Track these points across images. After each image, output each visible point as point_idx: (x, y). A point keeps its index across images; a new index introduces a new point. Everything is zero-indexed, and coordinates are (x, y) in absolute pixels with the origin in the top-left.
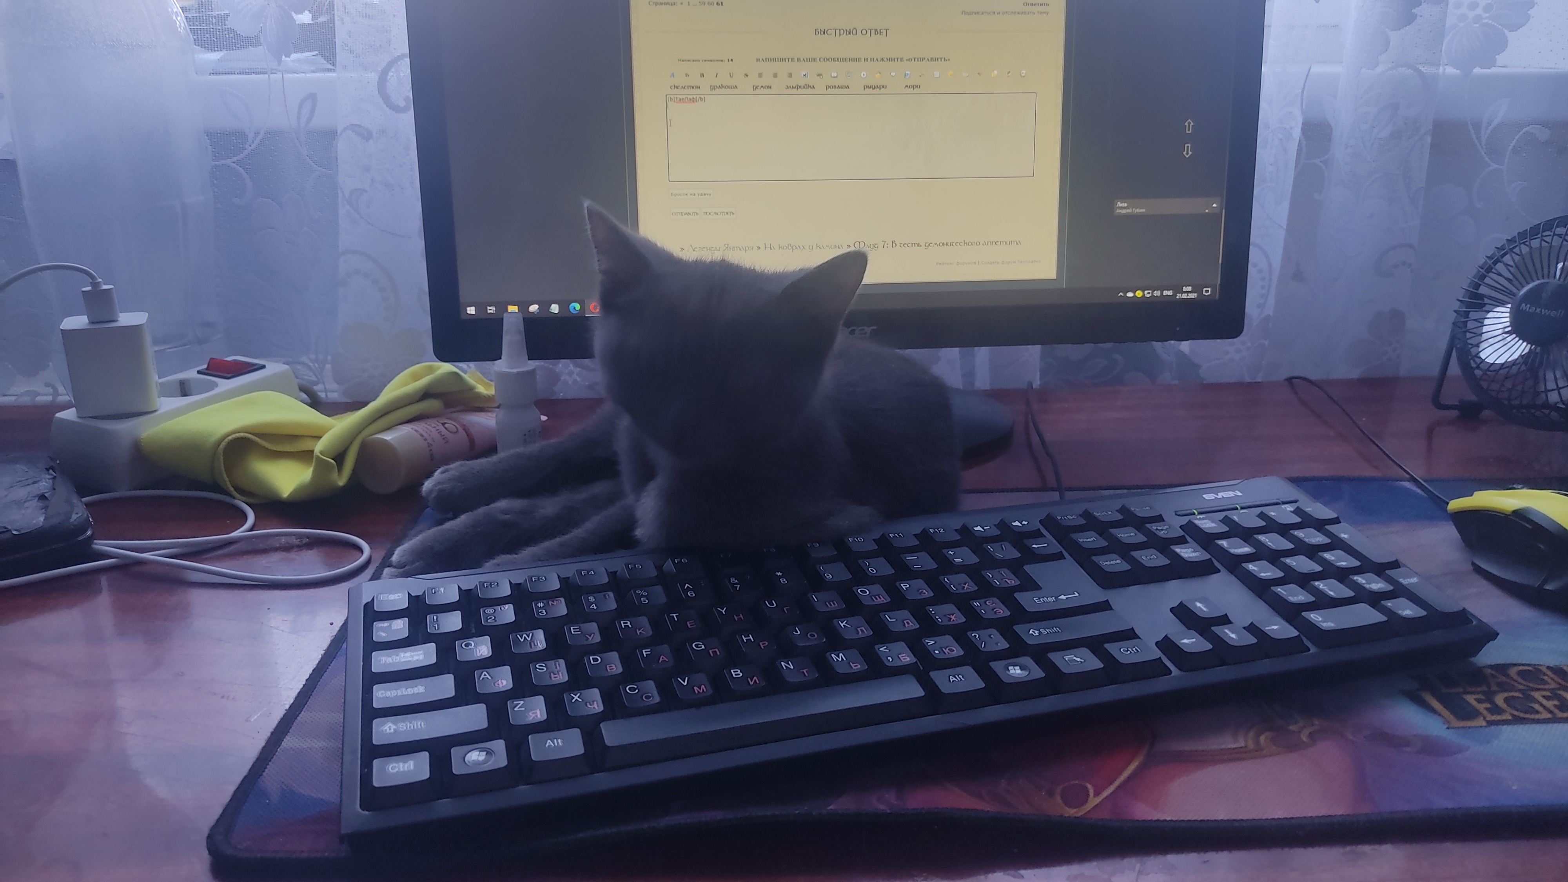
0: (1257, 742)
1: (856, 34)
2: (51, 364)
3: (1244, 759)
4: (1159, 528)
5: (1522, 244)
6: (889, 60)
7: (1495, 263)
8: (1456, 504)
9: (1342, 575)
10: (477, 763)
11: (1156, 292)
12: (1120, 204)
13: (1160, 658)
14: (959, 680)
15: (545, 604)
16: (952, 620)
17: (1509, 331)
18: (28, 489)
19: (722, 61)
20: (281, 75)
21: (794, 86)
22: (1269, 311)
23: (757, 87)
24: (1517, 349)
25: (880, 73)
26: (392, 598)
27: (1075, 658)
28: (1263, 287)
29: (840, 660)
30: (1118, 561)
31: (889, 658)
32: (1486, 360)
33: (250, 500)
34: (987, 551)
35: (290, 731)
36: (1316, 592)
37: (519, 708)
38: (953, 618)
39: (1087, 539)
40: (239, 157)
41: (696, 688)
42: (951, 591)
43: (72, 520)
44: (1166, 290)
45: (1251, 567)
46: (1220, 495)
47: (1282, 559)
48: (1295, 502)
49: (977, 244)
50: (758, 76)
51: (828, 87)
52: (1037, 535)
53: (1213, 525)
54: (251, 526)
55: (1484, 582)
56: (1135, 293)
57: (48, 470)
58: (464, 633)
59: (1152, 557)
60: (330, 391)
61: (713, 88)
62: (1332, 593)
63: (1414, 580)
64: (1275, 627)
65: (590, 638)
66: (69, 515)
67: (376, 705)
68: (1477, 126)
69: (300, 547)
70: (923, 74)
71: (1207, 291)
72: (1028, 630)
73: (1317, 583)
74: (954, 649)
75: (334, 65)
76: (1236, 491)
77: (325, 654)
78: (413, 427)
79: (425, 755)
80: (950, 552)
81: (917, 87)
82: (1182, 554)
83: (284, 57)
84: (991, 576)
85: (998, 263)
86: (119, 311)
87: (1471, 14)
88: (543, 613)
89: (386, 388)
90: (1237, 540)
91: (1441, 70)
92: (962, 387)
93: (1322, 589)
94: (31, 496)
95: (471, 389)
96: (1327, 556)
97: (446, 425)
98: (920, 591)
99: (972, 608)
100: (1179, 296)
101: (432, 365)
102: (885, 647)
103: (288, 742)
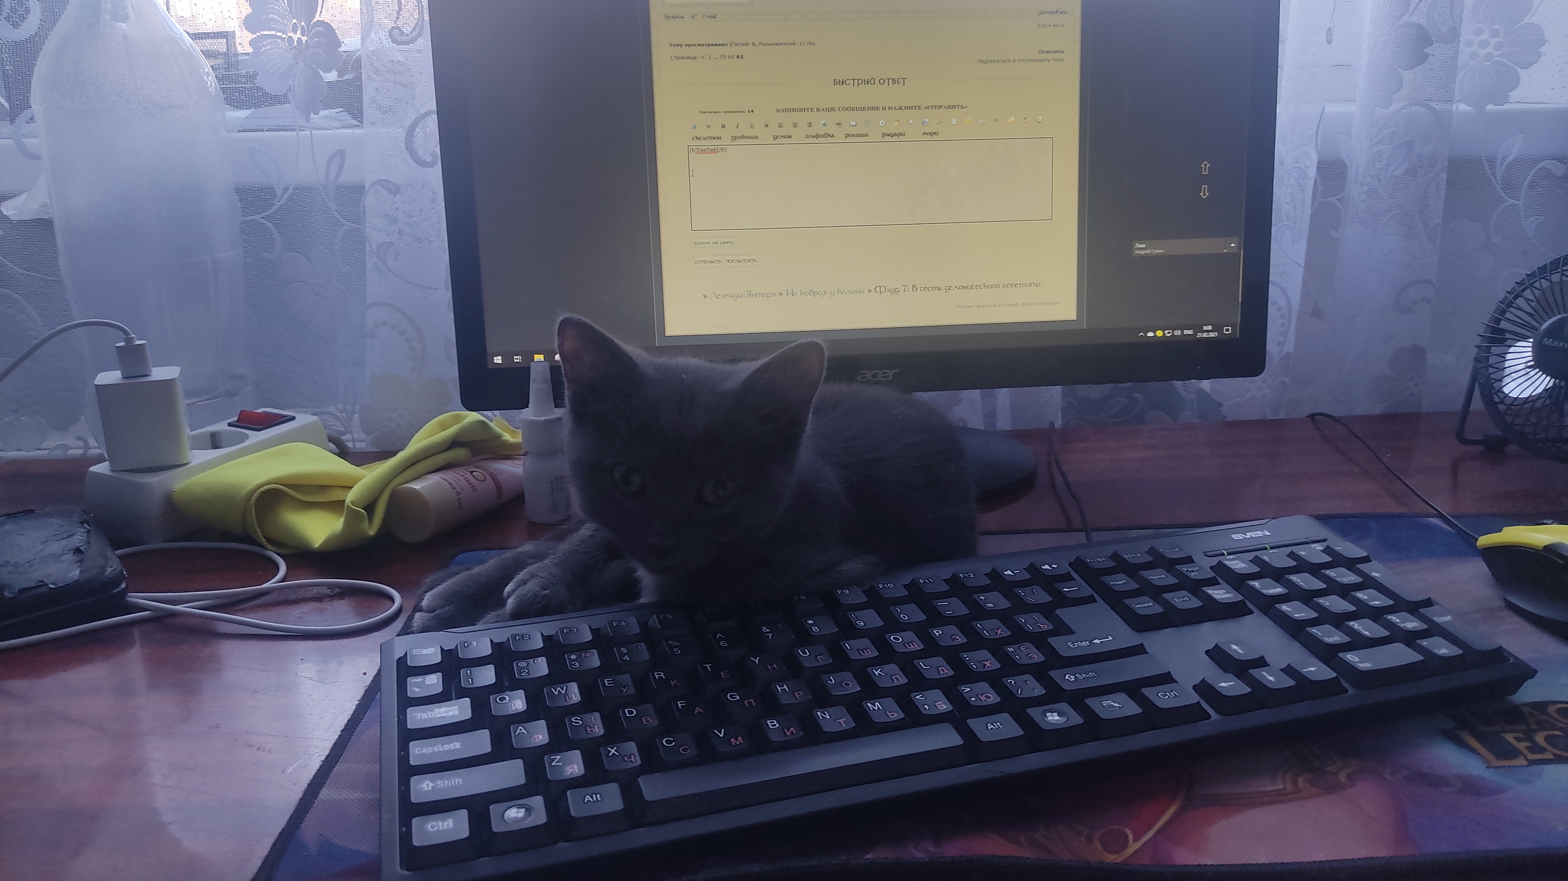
0: (1295, 783)
1: (874, 84)
2: (82, 417)
3: (1282, 802)
4: (1190, 570)
5: (1542, 278)
6: (907, 108)
7: (1516, 298)
8: (1485, 540)
9: (1376, 615)
10: (516, 820)
11: (1176, 331)
12: (1138, 245)
13: (1199, 702)
14: (998, 727)
15: (577, 657)
16: (987, 666)
17: (1532, 365)
18: (64, 542)
19: (743, 112)
20: (310, 132)
21: (814, 136)
22: (1290, 348)
23: (777, 137)
24: (1540, 383)
25: (898, 122)
26: (425, 653)
27: (1112, 703)
28: (1283, 325)
29: (876, 708)
30: (1151, 604)
31: (926, 706)
32: (1510, 395)
33: (280, 551)
34: (1018, 596)
35: (327, 782)
36: (1351, 632)
37: (556, 763)
38: (988, 664)
39: (1118, 581)
40: (268, 213)
41: (732, 740)
42: (985, 636)
43: (106, 574)
44: (1186, 329)
45: (1284, 607)
46: (1249, 535)
47: (1315, 599)
48: (1325, 540)
49: (997, 286)
50: (778, 126)
51: (848, 135)
52: (1067, 578)
53: (1243, 565)
54: (283, 576)
55: (1517, 619)
56: (1155, 332)
57: (82, 523)
58: (498, 688)
59: (1184, 599)
60: (358, 441)
61: (734, 138)
62: (1367, 633)
63: (1448, 618)
64: (1313, 669)
65: (625, 690)
66: (104, 569)
67: (413, 762)
68: (1491, 161)
69: (333, 597)
70: (941, 122)
71: (1227, 330)
72: (1064, 675)
73: (1351, 623)
74: (990, 695)
75: (362, 122)
76: (1264, 531)
77: (359, 704)
78: (442, 476)
79: (463, 814)
80: (981, 597)
81: (935, 134)
82: (1215, 596)
83: (312, 114)
84: (1024, 621)
85: (1019, 305)
86: (151, 365)
87: (1482, 52)
88: (576, 666)
89: (414, 437)
90: (1268, 581)
91: (1454, 108)
92: (983, 428)
93: (1357, 629)
94: (66, 549)
95: (498, 437)
96: (1360, 595)
97: (474, 474)
98: (953, 637)
99: (1007, 654)
100: (1199, 335)
101: (460, 414)
102: (921, 695)
103: (325, 794)
